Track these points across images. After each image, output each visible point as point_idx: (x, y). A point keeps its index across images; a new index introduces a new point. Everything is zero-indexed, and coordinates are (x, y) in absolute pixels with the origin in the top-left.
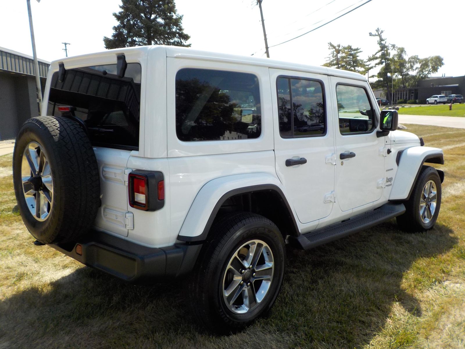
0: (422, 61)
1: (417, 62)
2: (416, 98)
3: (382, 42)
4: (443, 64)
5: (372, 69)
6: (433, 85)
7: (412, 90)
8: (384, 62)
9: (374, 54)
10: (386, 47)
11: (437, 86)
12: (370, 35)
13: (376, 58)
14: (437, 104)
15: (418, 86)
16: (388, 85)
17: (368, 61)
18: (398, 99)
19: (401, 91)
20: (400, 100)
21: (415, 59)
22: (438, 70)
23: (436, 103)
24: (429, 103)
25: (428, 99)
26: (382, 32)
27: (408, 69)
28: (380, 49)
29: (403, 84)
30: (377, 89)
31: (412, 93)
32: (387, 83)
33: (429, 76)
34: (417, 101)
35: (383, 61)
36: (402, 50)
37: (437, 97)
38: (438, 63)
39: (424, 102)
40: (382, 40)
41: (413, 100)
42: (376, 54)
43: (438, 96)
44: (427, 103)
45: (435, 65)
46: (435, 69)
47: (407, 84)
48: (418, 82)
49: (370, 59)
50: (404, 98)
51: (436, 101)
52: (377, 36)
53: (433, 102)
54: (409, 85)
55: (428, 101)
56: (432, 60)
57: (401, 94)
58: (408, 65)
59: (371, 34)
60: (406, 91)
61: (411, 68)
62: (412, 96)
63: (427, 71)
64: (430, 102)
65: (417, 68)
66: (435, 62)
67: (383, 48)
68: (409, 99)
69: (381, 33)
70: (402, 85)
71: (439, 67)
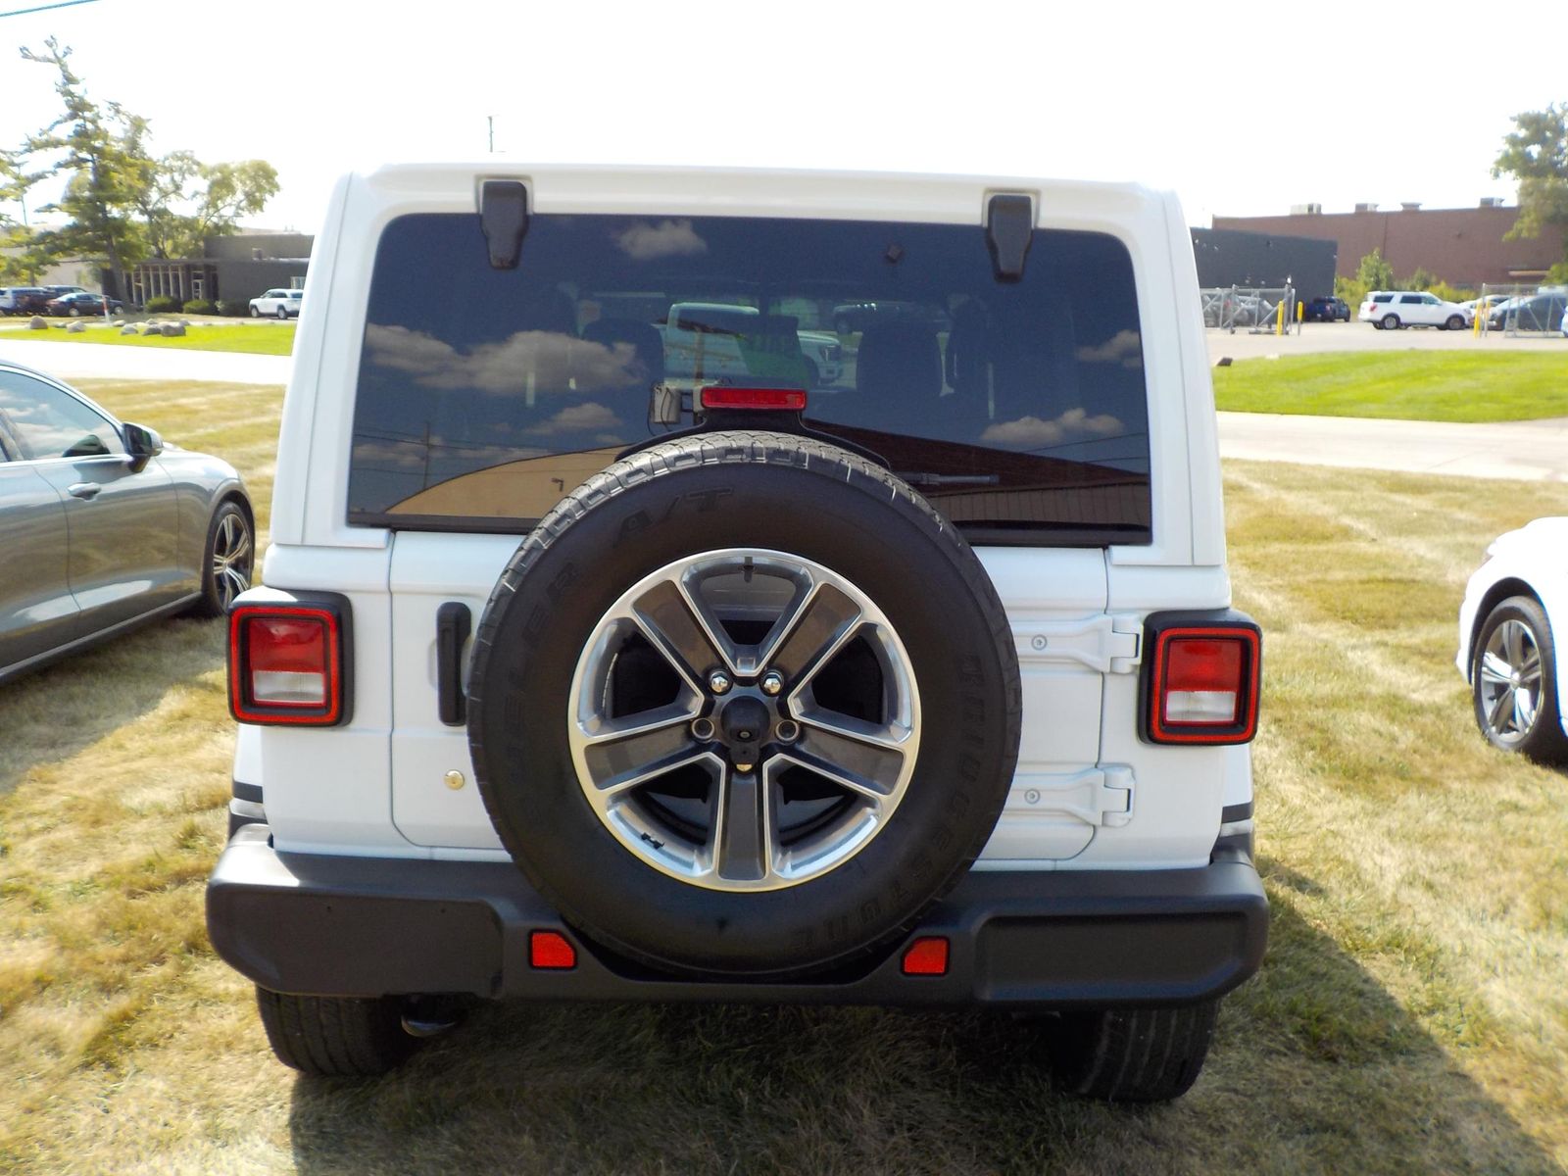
0: (212, 171)
1: (192, 173)
2: (213, 293)
3: (72, 88)
4: (278, 187)
5: (40, 181)
6: (259, 255)
7: (195, 268)
8: (86, 161)
9: (46, 127)
10: (89, 107)
11: (272, 259)
12: (25, 56)
13: (57, 144)
14: (286, 318)
15: (207, 254)
16: (111, 244)
17: (27, 151)
18: (148, 296)
19: (156, 269)
20: (155, 301)
21: (186, 164)
22: (265, 205)
23: (282, 314)
24: (261, 315)
25: (253, 302)
26: (68, 51)
27: (165, 194)
28: (67, 111)
29: (156, 244)
30: (72, 255)
31: (198, 277)
32: (109, 237)
33: (239, 222)
34: (219, 305)
35: (84, 155)
36: (138, 125)
37: (283, 296)
38: (263, 182)
39: (242, 310)
40: (69, 79)
41: (204, 303)
42: (51, 128)
43: (288, 292)
44: (254, 313)
45: (254, 189)
46: (255, 203)
47: (168, 246)
48: (206, 240)
49: (34, 146)
50: (167, 291)
51: (281, 307)
52: (50, 61)
53: (274, 310)
54: (175, 250)
55: (255, 307)
56: (243, 170)
57: (157, 277)
58: (163, 180)
59: (25, 53)
60: (175, 269)
61: (174, 192)
62: (197, 286)
63: (230, 205)
64: (262, 310)
65: (196, 194)
66: (253, 178)
67: (78, 108)
68: (189, 298)
69: (65, 54)
70: (153, 247)
71: (268, 196)
